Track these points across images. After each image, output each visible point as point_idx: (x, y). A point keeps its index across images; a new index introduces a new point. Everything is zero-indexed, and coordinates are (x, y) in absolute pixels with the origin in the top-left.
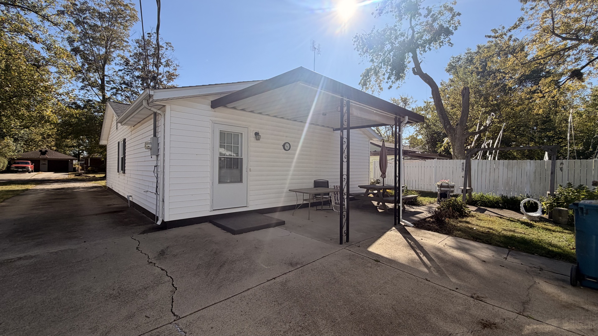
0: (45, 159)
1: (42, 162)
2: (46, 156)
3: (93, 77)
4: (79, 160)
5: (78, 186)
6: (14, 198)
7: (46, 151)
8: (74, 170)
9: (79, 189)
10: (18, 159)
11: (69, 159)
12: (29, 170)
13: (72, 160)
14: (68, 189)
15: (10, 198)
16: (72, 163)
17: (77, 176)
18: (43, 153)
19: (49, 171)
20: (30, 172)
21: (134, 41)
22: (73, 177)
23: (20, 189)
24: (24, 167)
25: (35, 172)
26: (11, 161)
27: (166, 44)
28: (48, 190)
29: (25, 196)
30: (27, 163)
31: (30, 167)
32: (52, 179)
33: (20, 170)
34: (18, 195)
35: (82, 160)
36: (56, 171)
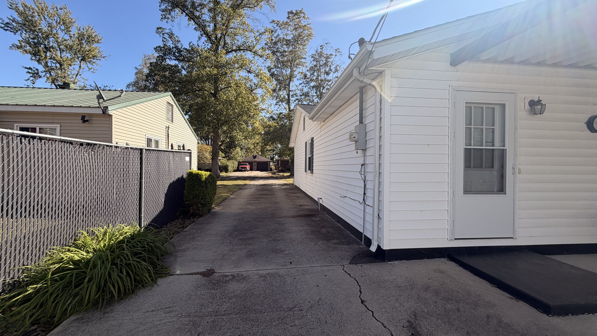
0: (255, 162)
1: (254, 164)
2: (256, 160)
3: (282, 94)
4: (273, 162)
5: (274, 183)
6: (238, 191)
7: (256, 156)
8: (271, 170)
9: (276, 186)
10: (242, 162)
11: (269, 161)
12: (247, 170)
13: (270, 162)
14: (269, 185)
15: (236, 191)
16: (270, 164)
17: (273, 174)
18: (255, 157)
19: (257, 170)
20: (248, 171)
21: (310, 56)
22: (270, 175)
23: (242, 184)
24: (245, 168)
25: (250, 171)
26: (240, 163)
27: (335, 51)
28: (257, 185)
29: (244, 190)
30: (246, 165)
31: (248, 167)
32: (259, 176)
33: (243, 169)
34: (241, 189)
35: (275, 162)
36: (261, 171)
